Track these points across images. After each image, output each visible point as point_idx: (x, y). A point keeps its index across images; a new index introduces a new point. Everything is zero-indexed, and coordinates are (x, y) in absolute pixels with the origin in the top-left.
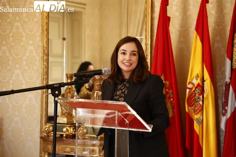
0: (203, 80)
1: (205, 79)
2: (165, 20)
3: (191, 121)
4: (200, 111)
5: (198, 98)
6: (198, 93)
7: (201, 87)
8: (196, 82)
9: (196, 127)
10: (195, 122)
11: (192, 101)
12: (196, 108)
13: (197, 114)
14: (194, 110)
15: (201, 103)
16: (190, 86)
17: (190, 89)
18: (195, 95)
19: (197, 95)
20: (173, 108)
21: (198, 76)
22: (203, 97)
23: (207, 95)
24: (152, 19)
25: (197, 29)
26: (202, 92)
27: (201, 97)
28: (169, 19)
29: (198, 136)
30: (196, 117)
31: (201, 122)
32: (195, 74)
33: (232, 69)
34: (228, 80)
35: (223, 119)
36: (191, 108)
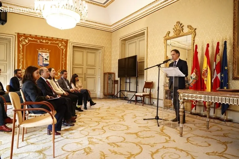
0: (207, 69)
1: (208, 68)
2: (196, 53)
3: (204, 80)
4: (206, 77)
7: (207, 71)
8: (205, 69)
9: (205, 82)
11: (204, 75)
15: (206, 75)
16: (203, 70)
17: (204, 71)
19: (205, 73)
23: (208, 73)
25: (205, 54)
26: (207, 72)
28: (198, 52)
29: (205, 85)
32: (205, 67)
33: (216, 65)
34: (214, 68)
35: (213, 79)
36: (204, 77)
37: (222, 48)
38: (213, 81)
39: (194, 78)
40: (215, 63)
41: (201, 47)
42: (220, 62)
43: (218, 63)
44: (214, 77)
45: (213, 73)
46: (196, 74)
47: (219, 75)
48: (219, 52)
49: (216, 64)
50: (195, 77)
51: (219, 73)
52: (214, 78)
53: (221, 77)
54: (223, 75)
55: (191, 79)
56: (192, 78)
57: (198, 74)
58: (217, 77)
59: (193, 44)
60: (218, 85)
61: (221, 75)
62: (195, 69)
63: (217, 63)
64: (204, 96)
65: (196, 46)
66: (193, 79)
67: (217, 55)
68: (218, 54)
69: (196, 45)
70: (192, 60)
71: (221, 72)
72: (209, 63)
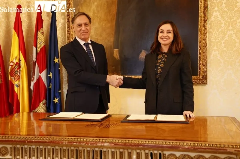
0: (20, 60)
1: (21, 59)
3: (13, 85)
4: (18, 79)
5: (17, 71)
6: (17, 68)
7: (19, 64)
8: (15, 61)
9: (16, 89)
10: (15, 86)
11: (13, 73)
12: (16, 78)
13: (16, 81)
14: (15, 79)
15: (19, 74)
17: (12, 66)
18: (15, 70)
19: (16, 69)
20: (2, 78)
21: (16, 57)
22: (20, 71)
23: (23, 69)
25: (15, 28)
26: (19, 67)
27: (19, 70)
29: (17, 95)
30: (16, 83)
31: (19, 86)
32: (14, 57)
33: (37, 53)
34: (34, 59)
35: (32, 83)
36: (13, 78)
37: (48, 18)
38: (32, 88)
40: (34, 48)
43: (41, 49)
44: (34, 78)
45: (32, 70)
47: (43, 75)
48: (43, 28)
49: (38, 52)
51: (42, 71)
52: (35, 81)
53: (48, 78)
54: (51, 73)
58: (40, 79)
60: (43, 94)
61: (48, 73)
63: (39, 50)
67: (39, 33)
68: (41, 31)
71: (47, 67)
72: (24, 49)
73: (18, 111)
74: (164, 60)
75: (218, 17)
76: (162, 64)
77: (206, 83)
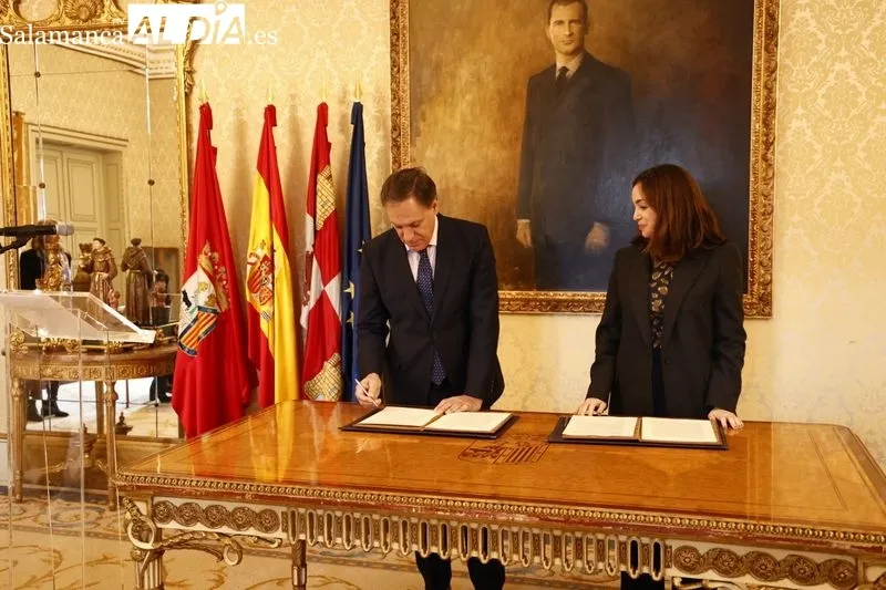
0: (272, 250)
1: (275, 248)
2: (208, 153)
3: (256, 316)
4: (269, 299)
5: (266, 279)
6: (265, 270)
7: (269, 260)
8: (262, 252)
9: (264, 325)
11: (255, 284)
12: (263, 295)
13: (264, 304)
14: (260, 298)
15: (270, 286)
16: (253, 260)
17: (253, 264)
18: (261, 274)
19: (263, 274)
20: (228, 297)
21: (263, 243)
22: (273, 277)
23: (280, 273)
24: (189, 151)
25: (260, 168)
26: (272, 269)
27: (270, 277)
28: (215, 150)
29: (267, 340)
30: (263, 309)
31: (272, 317)
32: (258, 242)
33: (315, 231)
34: (309, 248)
35: (305, 311)
36: (256, 296)
37: (342, 137)
38: (304, 322)
39: (202, 304)
40: (309, 219)
41: (231, 118)
42: (333, 220)
43: (325, 222)
44: (308, 298)
45: (302, 273)
46: (212, 278)
47: (333, 289)
48: (329, 163)
49: (319, 227)
50: (210, 297)
51: (330, 280)
52: (312, 303)
53: (345, 298)
54: (352, 285)
55: (184, 305)
56: (189, 304)
57: (221, 280)
58: (323, 299)
59: (187, 95)
60: (331, 338)
61: (344, 285)
62: (206, 248)
63: (320, 223)
64: (284, 509)
65: (206, 112)
66: (200, 308)
67: (321, 178)
68: (326, 173)
69: (201, 108)
70: (186, 190)
71: (341, 269)
72: (283, 223)
73: (269, 400)
74: (669, 274)
75: (805, 134)
76: (664, 285)
77: (770, 314)
